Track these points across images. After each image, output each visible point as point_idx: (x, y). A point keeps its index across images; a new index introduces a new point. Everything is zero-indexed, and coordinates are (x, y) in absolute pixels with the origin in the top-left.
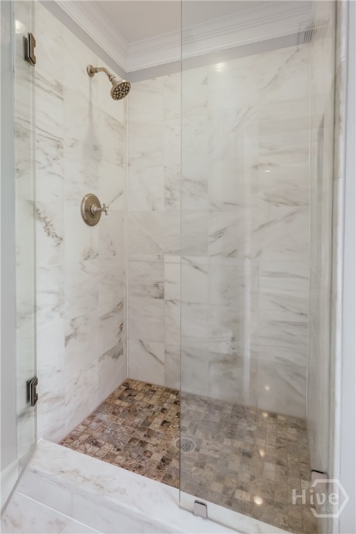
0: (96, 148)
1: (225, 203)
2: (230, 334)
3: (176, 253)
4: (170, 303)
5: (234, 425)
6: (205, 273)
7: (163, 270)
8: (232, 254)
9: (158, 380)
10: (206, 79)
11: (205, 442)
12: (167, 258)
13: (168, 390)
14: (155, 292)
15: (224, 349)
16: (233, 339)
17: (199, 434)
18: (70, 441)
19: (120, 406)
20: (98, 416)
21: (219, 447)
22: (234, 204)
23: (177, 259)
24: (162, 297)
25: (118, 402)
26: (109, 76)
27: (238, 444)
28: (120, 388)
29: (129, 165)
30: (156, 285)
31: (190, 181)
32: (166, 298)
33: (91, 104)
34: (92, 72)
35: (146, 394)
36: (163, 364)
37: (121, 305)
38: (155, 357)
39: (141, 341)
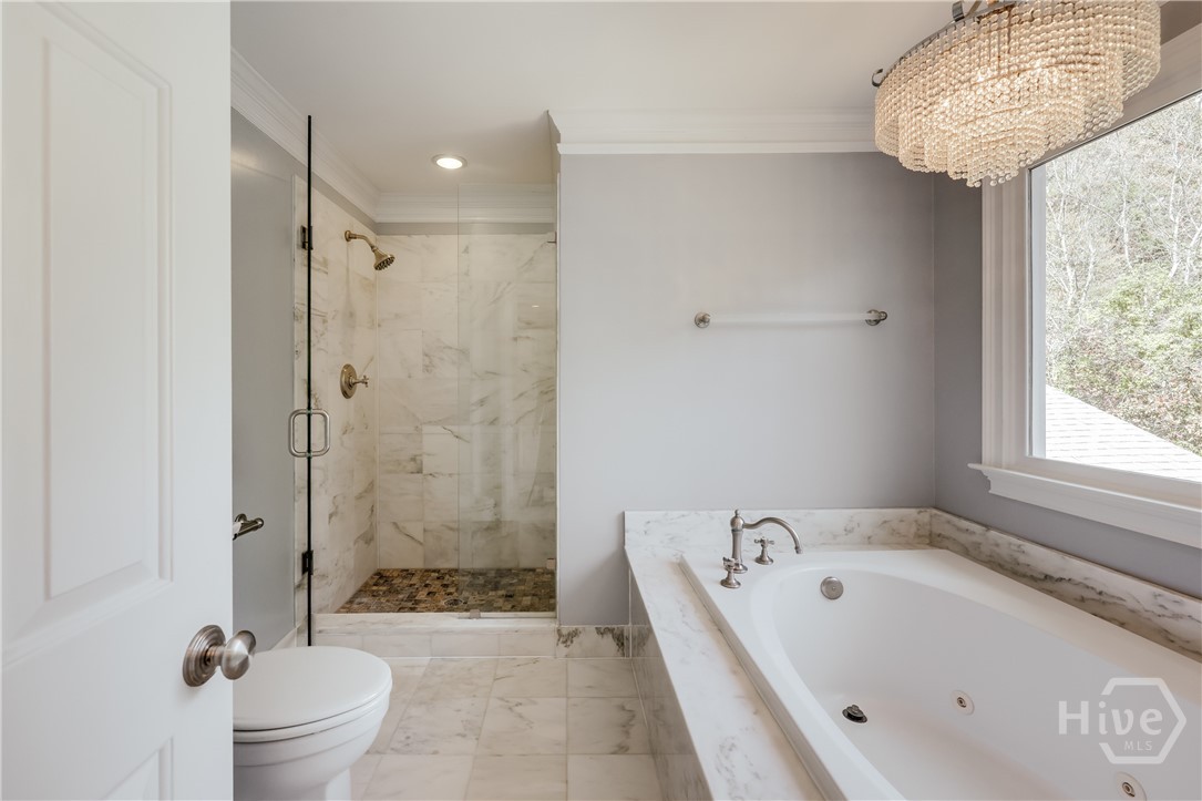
0: (352, 315)
1: (487, 372)
2: (491, 502)
3: (436, 423)
4: (430, 477)
5: (498, 582)
6: (468, 442)
7: (421, 442)
8: (493, 422)
9: (416, 563)
10: (467, 247)
11: (471, 597)
12: (426, 429)
13: (427, 571)
14: (411, 466)
15: (487, 516)
16: (496, 505)
17: (466, 594)
18: (349, 606)
19: (378, 591)
20: (358, 600)
21: (484, 597)
22: (494, 373)
23: (439, 429)
24: (420, 471)
25: (375, 588)
26: (372, 247)
27: (501, 592)
28: (372, 578)
29: (379, 326)
30: (413, 459)
31: (450, 348)
32: (424, 472)
33: (348, 270)
34: (349, 237)
35: (404, 578)
36: (421, 544)
37: (372, 484)
38: (413, 538)
39: (395, 524)
